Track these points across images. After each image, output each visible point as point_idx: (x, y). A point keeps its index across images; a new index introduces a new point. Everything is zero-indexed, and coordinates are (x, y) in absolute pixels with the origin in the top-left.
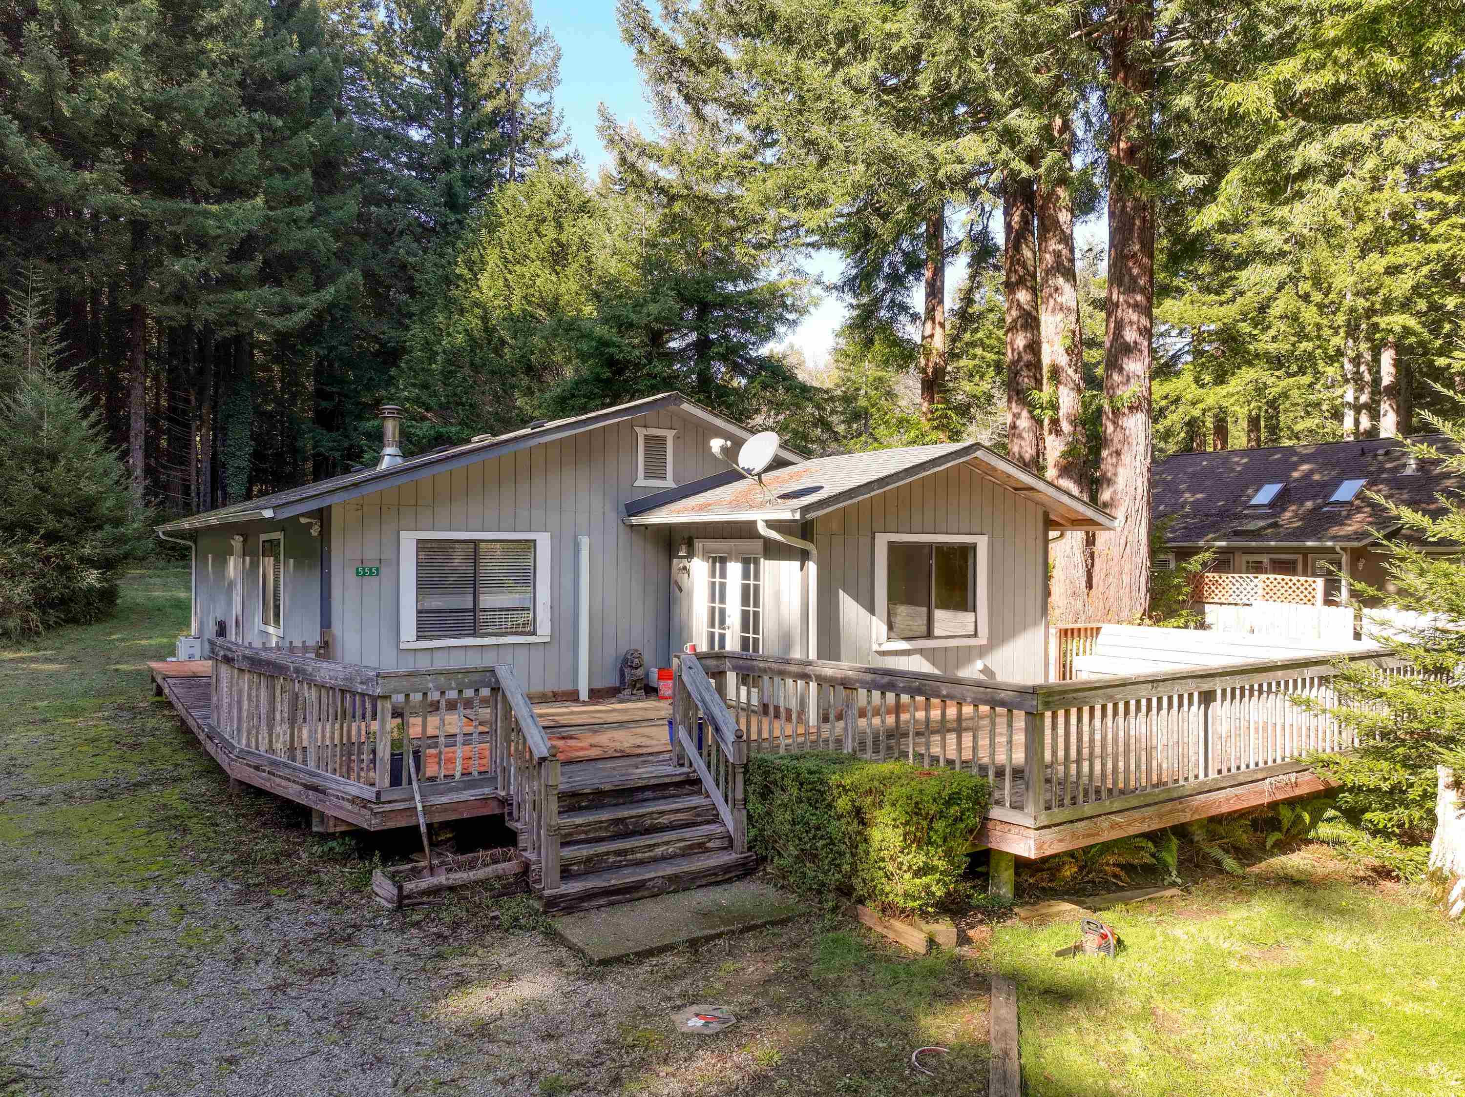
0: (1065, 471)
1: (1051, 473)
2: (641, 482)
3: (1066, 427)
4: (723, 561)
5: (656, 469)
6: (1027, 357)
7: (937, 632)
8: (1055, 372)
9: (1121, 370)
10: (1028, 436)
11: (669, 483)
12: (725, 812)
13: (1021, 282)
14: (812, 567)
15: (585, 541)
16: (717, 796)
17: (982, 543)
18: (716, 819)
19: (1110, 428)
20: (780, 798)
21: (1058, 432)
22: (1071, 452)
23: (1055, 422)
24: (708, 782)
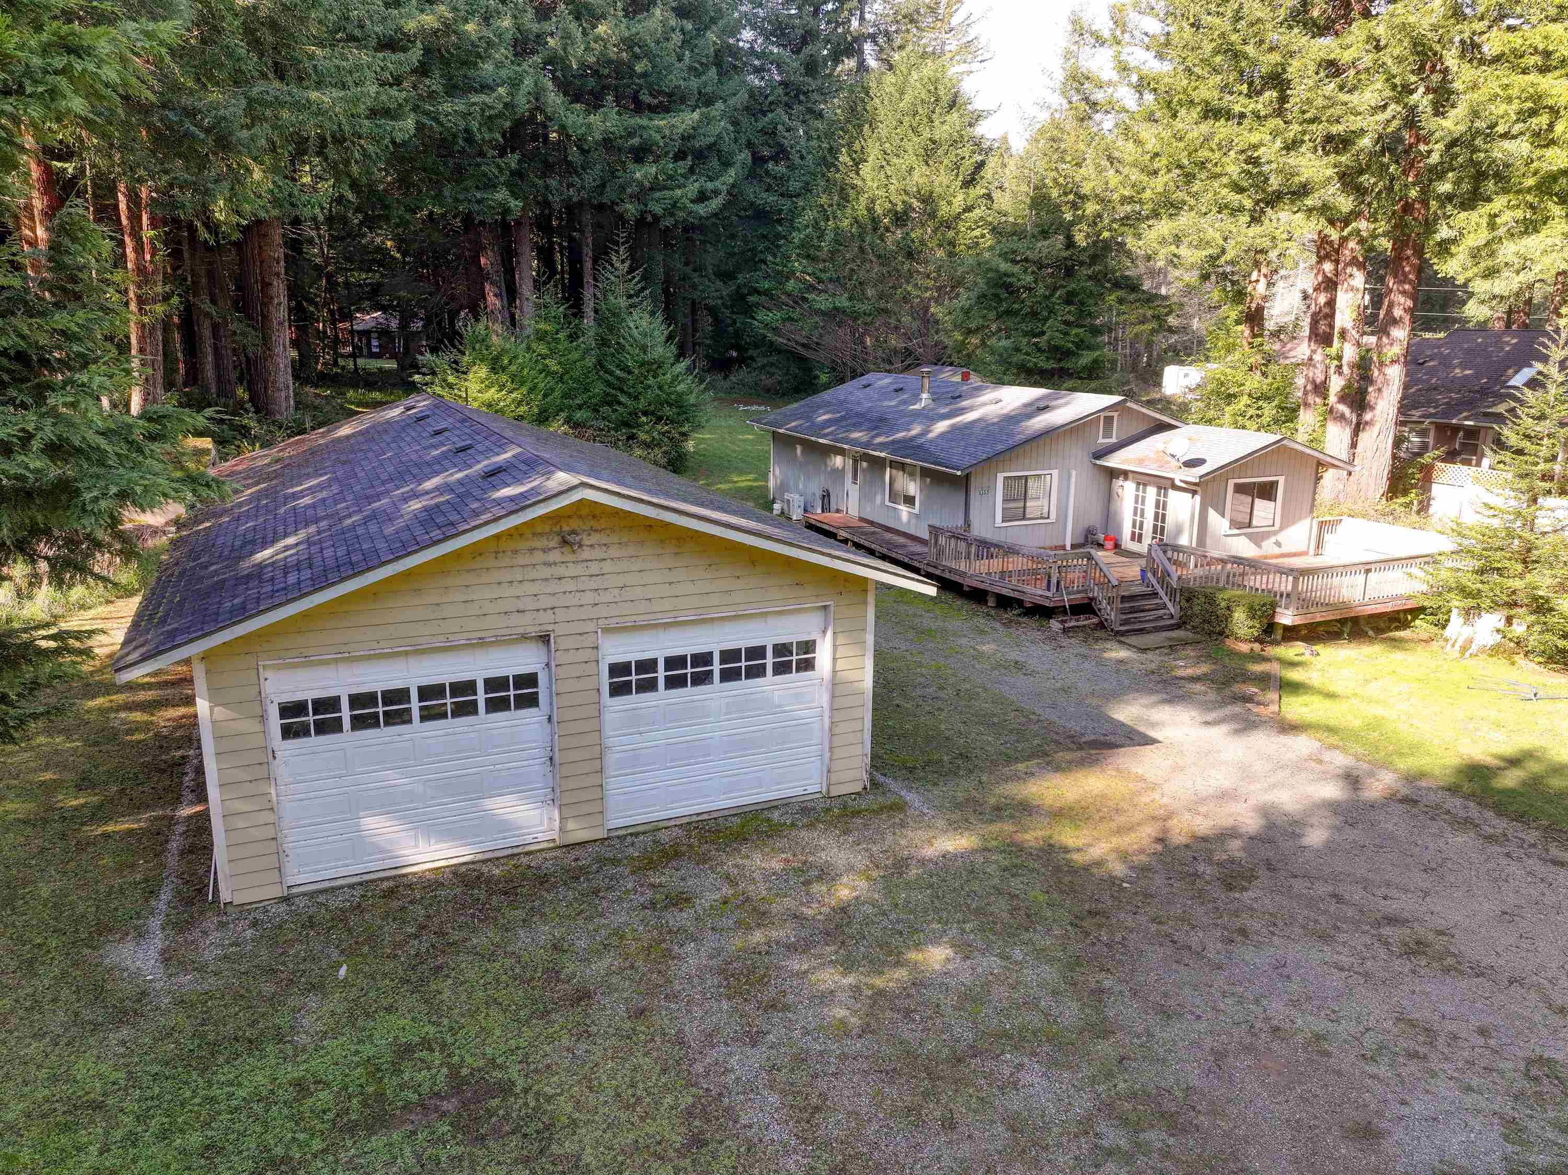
0: (1342, 399)
1: (1332, 399)
2: (1101, 440)
3: (1346, 369)
4: (1145, 485)
5: (1108, 434)
6: (1327, 310)
7: (1254, 523)
8: (1343, 334)
9: (1388, 335)
10: (1320, 367)
11: (1114, 440)
12: (1169, 605)
13: (1327, 257)
14: (1198, 498)
15: (1074, 473)
16: (1166, 599)
17: (1281, 480)
18: (1165, 607)
19: (1376, 373)
20: (1196, 601)
21: (1340, 374)
22: (1348, 386)
23: (1339, 367)
24: (1162, 593)
